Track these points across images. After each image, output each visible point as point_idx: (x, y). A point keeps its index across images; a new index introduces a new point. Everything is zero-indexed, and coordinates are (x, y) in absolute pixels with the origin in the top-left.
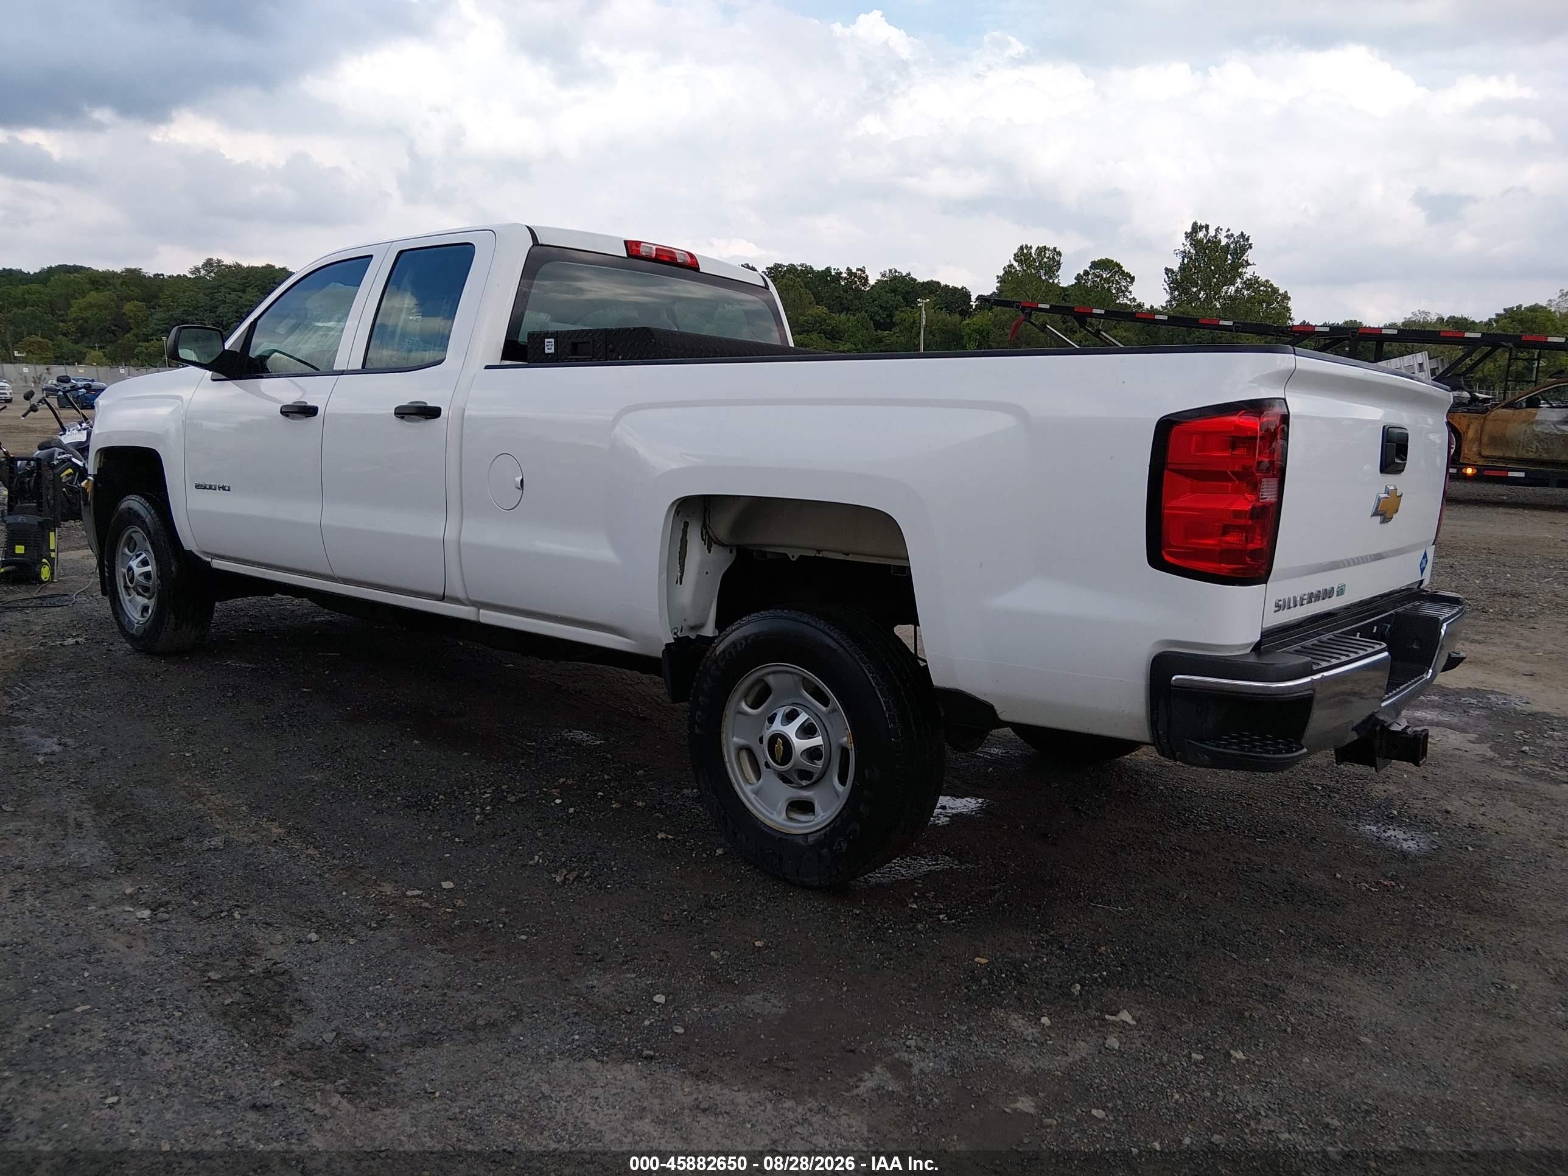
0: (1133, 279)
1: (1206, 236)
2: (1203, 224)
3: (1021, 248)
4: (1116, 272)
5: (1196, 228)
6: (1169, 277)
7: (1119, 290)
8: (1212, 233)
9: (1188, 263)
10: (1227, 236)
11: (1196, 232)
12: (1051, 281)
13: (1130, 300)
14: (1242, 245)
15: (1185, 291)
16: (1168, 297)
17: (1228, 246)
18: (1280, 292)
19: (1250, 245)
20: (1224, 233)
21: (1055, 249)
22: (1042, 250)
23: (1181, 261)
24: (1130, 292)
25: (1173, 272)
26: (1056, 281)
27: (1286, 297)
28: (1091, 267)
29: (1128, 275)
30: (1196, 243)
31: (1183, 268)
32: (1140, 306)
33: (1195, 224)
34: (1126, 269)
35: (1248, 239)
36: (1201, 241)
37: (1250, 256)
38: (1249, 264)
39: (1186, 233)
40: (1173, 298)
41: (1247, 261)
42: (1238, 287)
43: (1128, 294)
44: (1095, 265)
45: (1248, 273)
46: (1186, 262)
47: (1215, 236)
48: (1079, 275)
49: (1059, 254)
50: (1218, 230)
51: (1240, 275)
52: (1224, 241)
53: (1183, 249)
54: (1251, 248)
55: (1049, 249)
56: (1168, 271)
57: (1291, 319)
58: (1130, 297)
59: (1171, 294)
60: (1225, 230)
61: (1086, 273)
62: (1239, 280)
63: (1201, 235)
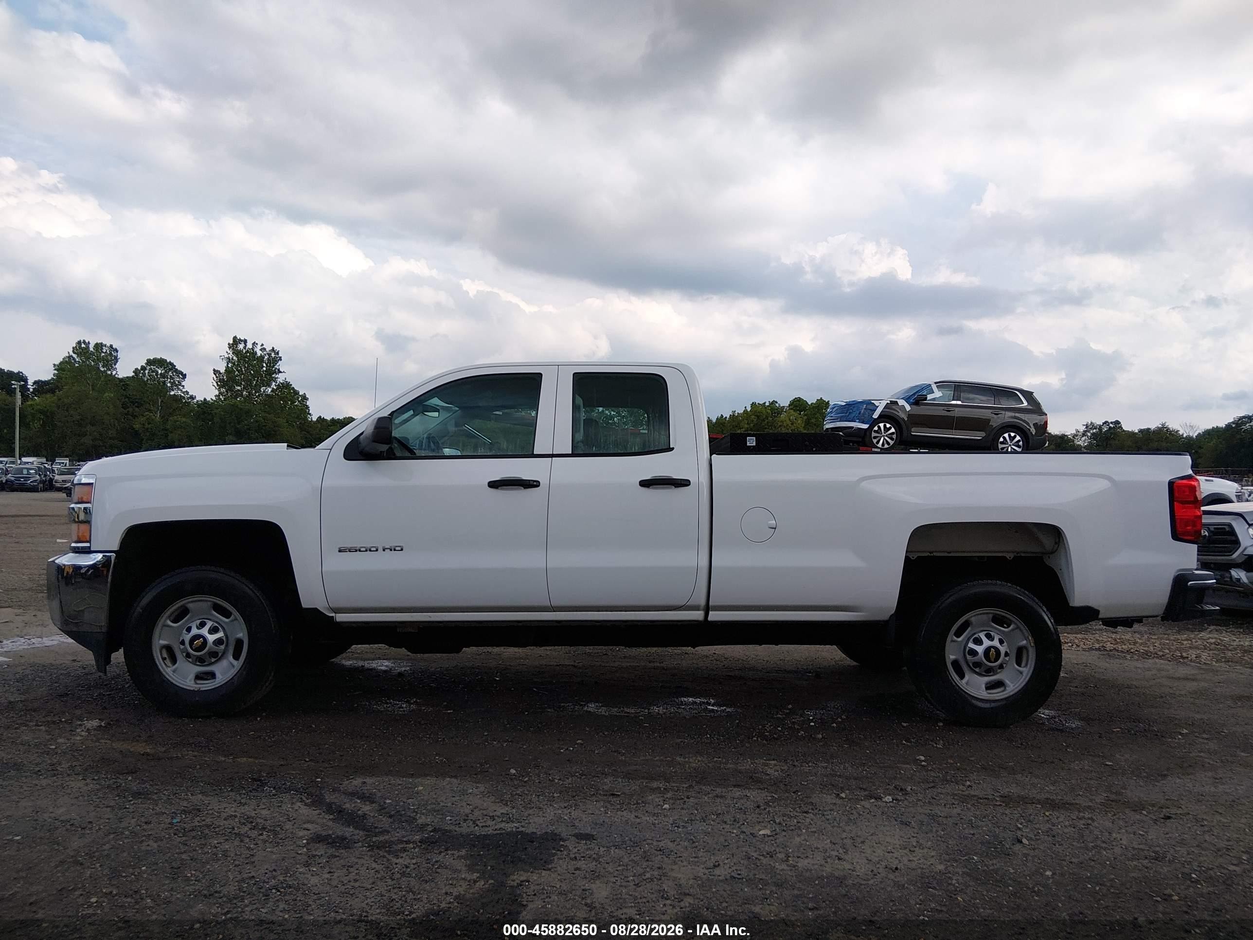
0: (184, 376)
1: (245, 348)
2: (242, 339)
3: (79, 343)
4: (170, 370)
5: (236, 341)
6: (217, 377)
7: (173, 384)
8: (249, 346)
9: (232, 367)
10: (261, 350)
11: (237, 344)
12: (109, 372)
13: (184, 393)
14: (274, 358)
15: (231, 389)
16: (217, 393)
17: (262, 357)
18: (300, 394)
19: (280, 357)
20: (259, 347)
21: (111, 346)
22: (99, 346)
23: (226, 365)
24: (183, 386)
25: (220, 373)
26: (114, 373)
27: (305, 398)
28: (147, 364)
29: (182, 373)
30: (237, 353)
31: (228, 371)
32: (192, 397)
33: (235, 338)
34: (178, 367)
35: (278, 353)
36: (241, 351)
37: (281, 365)
38: (281, 372)
39: (229, 344)
40: (220, 393)
41: (279, 370)
42: (273, 388)
43: (181, 388)
44: (150, 362)
45: (281, 378)
46: (230, 366)
47: (253, 349)
48: (137, 369)
49: (116, 350)
50: (254, 344)
51: (275, 380)
52: (259, 353)
53: (227, 356)
54: (281, 360)
55: (105, 346)
56: (216, 372)
57: (310, 414)
58: (184, 390)
59: (219, 390)
60: (260, 344)
61: (143, 368)
62: (274, 383)
63: (241, 346)
